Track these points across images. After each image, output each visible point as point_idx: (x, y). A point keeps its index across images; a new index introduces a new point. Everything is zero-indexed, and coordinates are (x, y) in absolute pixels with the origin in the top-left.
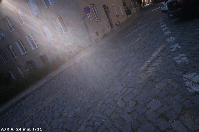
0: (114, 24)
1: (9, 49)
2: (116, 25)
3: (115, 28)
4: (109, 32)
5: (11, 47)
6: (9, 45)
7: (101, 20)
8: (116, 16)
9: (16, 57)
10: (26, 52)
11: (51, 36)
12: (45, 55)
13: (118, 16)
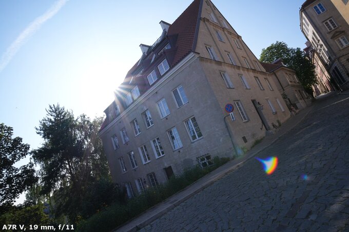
0: (270, 125)
1: (130, 156)
2: (274, 126)
3: (272, 130)
4: (264, 137)
5: (133, 153)
6: (132, 151)
7: (249, 120)
8: (273, 113)
9: (136, 167)
10: (148, 161)
11: (180, 142)
12: (170, 166)
13: (276, 113)
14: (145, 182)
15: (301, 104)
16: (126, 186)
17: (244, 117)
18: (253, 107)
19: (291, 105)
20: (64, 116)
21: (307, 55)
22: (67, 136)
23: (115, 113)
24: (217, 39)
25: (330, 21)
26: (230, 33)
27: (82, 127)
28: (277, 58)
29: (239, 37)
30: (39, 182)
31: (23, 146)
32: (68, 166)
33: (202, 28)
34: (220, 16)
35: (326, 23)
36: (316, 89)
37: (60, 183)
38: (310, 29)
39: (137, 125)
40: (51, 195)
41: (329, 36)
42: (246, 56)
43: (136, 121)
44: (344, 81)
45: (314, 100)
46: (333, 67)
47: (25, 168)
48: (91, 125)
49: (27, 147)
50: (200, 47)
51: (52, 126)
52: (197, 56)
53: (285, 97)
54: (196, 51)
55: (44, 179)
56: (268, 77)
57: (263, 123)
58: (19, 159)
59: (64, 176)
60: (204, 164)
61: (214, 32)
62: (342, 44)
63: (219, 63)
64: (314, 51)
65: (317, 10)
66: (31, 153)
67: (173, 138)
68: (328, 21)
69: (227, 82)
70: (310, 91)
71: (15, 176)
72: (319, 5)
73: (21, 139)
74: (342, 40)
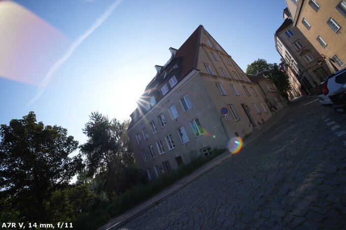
0: (256, 123)
1: (150, 148)
2: (259, 123)
3: (258, 127)
4: (252, 133)
5: (152, 146)
7: (240, 120)
8: (258, 113)
9: (154, 157)
10: (163, 153)
11: (187, 137)
12: (180, 157)
13: (260, 113)
14: (161, 168)
15: (280, 106)
16: (148, 171)
17: (236, 118)
18: (243, 110)
19: (272, 107)
20: (102, 120)
21: (282, 68)
22: (104, 134)
23: (138, 116)
24: (213, 59)
25: (298, 42)
26: (223, 54)
27: (114, 127)
28: (259, 71)
29: (229, 57)
30: (86, 168)
31: (74, 142)
32: (105, 156)
33: (201, 51)
34: (214, 42)
35: (295, 44)
36: (291, 94)
37: (99, 169)
38: (283, 49)
39: (155, 125)
40: (94, 177)
41: (298, 54)
42: (235, 71)
43: (154, 122)
44: (312, 88)
45: (289, 103)
46: (303, 77)
47: (76, 158)
48: (120, 126)
49: (76, 143)
50: (200, 66)
51: (94, 127)
52: (198, 72)
53: (266, 101)
54: (198, 68)
55: (89, 166)
56: (253, 86)
57: (251, 121)
58: (72, 152)
59: (102, 164)
60: (206, 154)
61: (210, 54)
62: (308, 60)
63: (215, 77)
64: (287, 65)
65: (288, 35)
66: (79, 147)
67: (181, 134)
68: (296, 43)
69: (222, 91)
70: (286, 96)
71: (70, 163)
72: (289, 31)
73: (73, 137)
74: (308, 57)
